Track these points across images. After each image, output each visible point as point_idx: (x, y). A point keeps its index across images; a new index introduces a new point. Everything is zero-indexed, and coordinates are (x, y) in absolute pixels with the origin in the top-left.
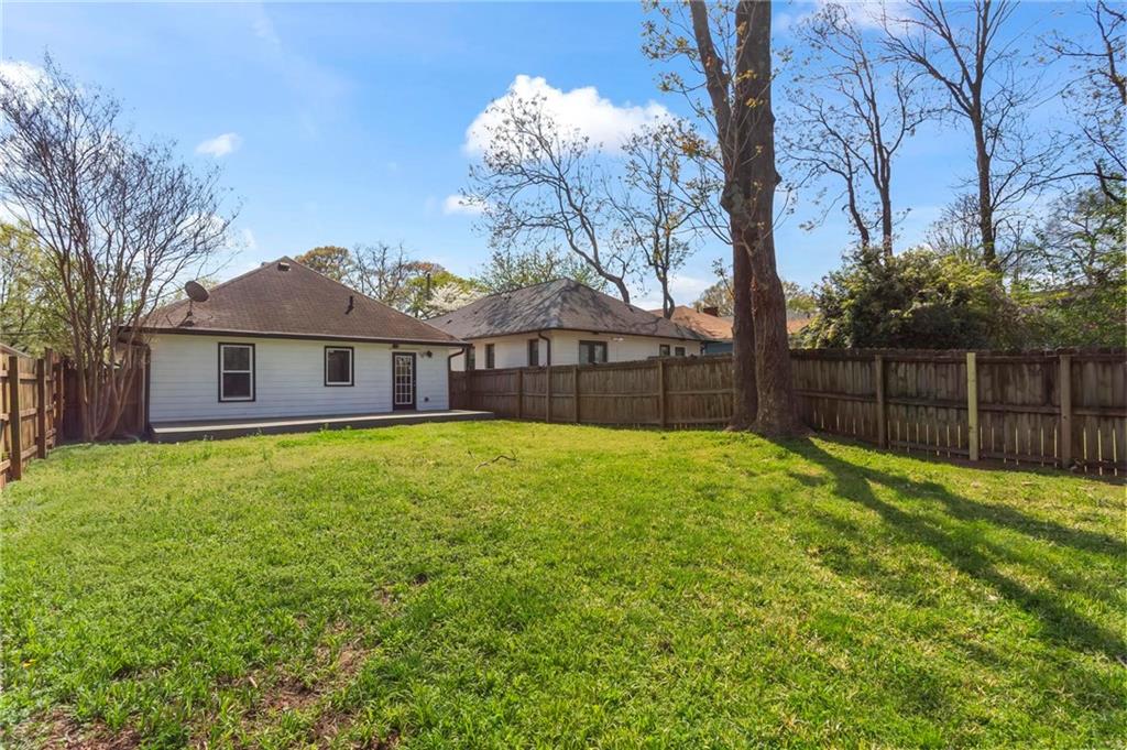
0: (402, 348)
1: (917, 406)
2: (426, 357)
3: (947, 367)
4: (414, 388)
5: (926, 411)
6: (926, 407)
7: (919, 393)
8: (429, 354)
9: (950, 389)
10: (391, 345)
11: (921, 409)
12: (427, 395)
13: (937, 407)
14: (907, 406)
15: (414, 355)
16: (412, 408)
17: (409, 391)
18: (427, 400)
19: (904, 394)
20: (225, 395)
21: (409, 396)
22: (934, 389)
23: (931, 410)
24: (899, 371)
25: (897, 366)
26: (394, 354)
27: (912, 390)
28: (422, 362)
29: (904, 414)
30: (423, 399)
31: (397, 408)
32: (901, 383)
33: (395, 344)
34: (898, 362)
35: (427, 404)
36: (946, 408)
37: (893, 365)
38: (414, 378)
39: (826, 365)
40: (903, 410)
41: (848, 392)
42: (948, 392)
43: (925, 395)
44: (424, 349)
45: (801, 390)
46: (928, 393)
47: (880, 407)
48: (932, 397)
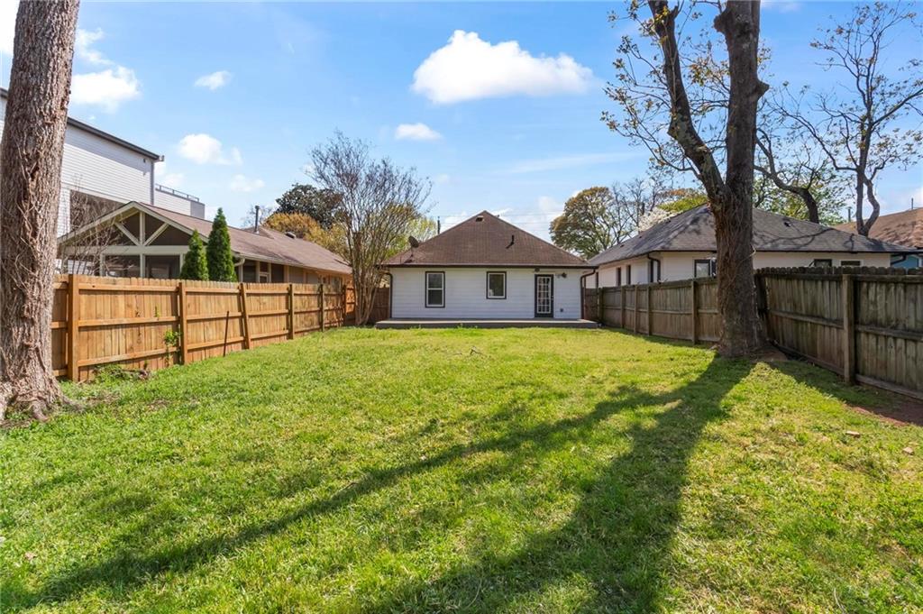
0: (543, 271)
1: (886, 337)
2: (562, 278)
3: (916, 289)
4: (552, 302)
5: (895, 343)
6: (895, 338)
7: (888, 320)
8: (564, 275)
9: (919, 318)
10: (534, 270)
11: (891, 340)
12: (562, 307)
13: (906, 340)
14: (877, 336)
15: (552, 276)
16: (551, 316)
17: (548, 303)
18: (562, 310)
19: (875, 322)
20: (429, 303)
21: (548, 308)
22: (902, 317)
23: (900, 342)
24: (870, 293)
25: (868, 287)
26: (536, 276)
27: (881, 316)
28: (558, 281)
29: (874, 343)
30: (559, 310)
31: (537, 316)
32: (871, 308)
33: (537, 268)
34: (868, 283)
35: (563, 314)
36: (915, 341)
37: (865, 285)
38: (552, 294)
39: (808, 285)
40: (872, 340)
41: (826, 316)
42: (916, 321)
43: (894, 323)
44: (561, 271)
45: (789, 313)
46: (897, 320)
47: (845, 334)
48: (901, 327)
